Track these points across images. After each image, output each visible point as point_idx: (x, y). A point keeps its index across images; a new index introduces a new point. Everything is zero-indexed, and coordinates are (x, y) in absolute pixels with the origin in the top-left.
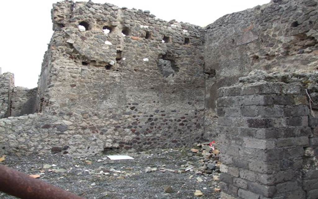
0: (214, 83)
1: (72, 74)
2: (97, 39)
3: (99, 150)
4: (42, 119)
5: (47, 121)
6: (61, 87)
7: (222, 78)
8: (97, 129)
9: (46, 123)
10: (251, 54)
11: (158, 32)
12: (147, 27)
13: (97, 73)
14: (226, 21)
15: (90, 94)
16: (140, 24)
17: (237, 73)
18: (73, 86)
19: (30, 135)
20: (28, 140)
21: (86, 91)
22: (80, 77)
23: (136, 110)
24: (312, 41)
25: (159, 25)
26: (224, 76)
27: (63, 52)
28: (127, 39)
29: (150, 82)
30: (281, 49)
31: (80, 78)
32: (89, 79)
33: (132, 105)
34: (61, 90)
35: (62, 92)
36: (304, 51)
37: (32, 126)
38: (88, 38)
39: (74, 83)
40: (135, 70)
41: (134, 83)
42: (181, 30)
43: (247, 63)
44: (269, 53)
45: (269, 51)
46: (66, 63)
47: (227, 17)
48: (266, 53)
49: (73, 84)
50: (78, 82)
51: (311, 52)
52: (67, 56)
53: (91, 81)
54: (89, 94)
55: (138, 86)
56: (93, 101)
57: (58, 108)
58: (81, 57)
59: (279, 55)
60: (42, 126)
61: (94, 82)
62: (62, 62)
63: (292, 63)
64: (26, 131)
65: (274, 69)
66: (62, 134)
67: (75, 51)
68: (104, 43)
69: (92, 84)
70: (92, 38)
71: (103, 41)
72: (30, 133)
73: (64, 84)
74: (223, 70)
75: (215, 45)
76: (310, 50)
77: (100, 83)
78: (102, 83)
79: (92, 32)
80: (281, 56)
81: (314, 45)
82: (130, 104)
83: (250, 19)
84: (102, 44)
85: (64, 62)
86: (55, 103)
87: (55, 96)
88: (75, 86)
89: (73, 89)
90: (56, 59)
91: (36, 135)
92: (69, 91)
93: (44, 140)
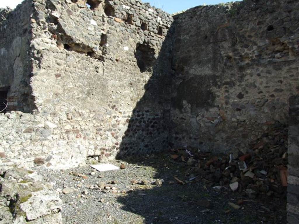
0: (182, 81)
1: (57, 59)
2: (83, 15)
3: (82, 159)
4: (24, 120)
5: (29, 123)
6: (45, 77)
7: (192, 76)
8: (80, 133)
9: (28, 126)
10: (224, 54)
11: (138, 16)
12: (128, 8)
13: (82, 61)
14: (198, 13)
15: (75, 88)
16: (123, 3)
17: (208, 72)
18: (58, 76)
19: (10, 142)
20: (8, 150)
21: (71, 83)
22: (65, 64)
23: (117, 109)
24: (282, 47)
25: (138, 8)
26: (194, 75)
27: (44, 28)
28: (111, 20)
29: (129, 77)
30: (255, 51)
31: (65, 66)
32: (74, 67)
33: (113, 103)
34: (45, 80)
35: (46, 83)
36: (274, 56)
37: (13, 130)
38: (74, 13)
39: (58, 72)
40: (117, 60)
41: (116, 76)
42: (156, 17)
43: (219, 62)
44: (243, 54)
45: (243, 52)
46: (47, 43)
47: (199, 9)
48: (240, 55)
49: (57, 74)
50: (63, 72)
51: (280, 58)
52: (50, 35)
53: (75, 71)
54: (73, 88)
55: (119, 81)
56: (78, 96)
57: (41, 105)
58: (64, 38)
59: (253, 57)
60: (24, 130)
61: (79, 72)
62: (43, 41)
63: (265, 68)
64: (5, 138)
65: (247, 71)
66: (45, 140)
67: (60, 29)
68: (90, 22)
69: (76, 75)
70: (78, 13)
71: (89, 20)
72: (10, 140)
73: (48, 72)
74: (193, 67)
75: (185, 38)
76: (280, 56)
77: (85, 74)
78: (86, 73)
79: (78, 6)
80: (254, 59)
81: (283, 51)
82: (111, 102)
83: (226, 15)
84: (88, 23)
85: (46, 42)
86: (39, 97)
87: (38, 89)
88: (60, 76)
89: (58, 79)
90: (37, 37)
91: (17, 143)
92: (54, 83)
93: (26, 149)
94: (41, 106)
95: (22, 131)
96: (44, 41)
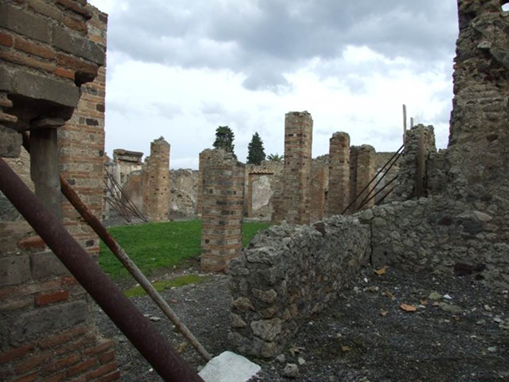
1: (489, 113)
4: (439, 207)
5: (446, 211)
6: (469, 143)
9: (444, 215)
18: (491, 139)
19: (420, 234)
20: (418, 245)
22: (505, 117)
27: (471, 71)
31: (506, 120)
34: (469, 148)
35: (472, 154)
37: (423, 219)
39: (493, 133)
46: (479, 91)
49: (492, 136)
50: (501, 130)
52: (481, 78)
57: (464, 186)
60: (438, 220)
62: (471, 91)
64: (415, 228)
66: (473, 238)
67: (495, 63)
72: (421, 232)
73: (474, 135)
85: (476, 91)
86: (460, 175)
87: (458, 162)
88: (495, 137)
89: (492, 144)
90: (461, 87)
91: (429, 237)
92: (484, 151)
93: (442, 246)
94: (463, 188)
95: (437, 222)
96: (473, 90)
